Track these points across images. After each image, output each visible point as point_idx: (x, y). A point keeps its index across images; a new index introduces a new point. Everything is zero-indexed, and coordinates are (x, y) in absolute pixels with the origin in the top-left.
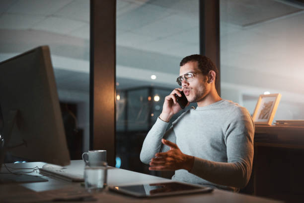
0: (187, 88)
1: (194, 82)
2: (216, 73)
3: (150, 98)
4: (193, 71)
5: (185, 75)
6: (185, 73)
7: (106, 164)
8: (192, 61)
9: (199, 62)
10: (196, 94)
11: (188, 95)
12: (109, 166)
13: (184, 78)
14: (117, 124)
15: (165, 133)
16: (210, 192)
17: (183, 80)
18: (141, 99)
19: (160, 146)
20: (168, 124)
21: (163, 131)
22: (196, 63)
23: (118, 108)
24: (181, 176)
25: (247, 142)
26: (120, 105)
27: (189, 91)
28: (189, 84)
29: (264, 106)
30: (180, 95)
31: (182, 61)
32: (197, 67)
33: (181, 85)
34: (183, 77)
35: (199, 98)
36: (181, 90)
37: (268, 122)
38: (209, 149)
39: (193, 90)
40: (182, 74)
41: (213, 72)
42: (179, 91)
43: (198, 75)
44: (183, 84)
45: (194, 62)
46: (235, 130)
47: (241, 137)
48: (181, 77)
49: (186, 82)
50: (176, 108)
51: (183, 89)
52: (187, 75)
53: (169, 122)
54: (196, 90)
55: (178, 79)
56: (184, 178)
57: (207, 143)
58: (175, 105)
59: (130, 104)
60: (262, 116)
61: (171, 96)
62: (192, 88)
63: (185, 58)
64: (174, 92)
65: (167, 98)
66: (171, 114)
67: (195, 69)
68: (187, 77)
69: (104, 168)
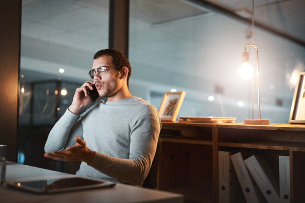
0: (98, 82)
1: (106, 77)
2: (129, 69)
3: (56, 92)
4: (107, 65)
5: (98, 68)
6: (98, 67)
7: (4, 159)
8: (107, 55)
9: (113, 57)
10: (107, 89)
11: (100, 89)
12: (7, 162)
13: (97, 72)
14: (20, 118)
15: (73, 125)
16: (112, 186)
17: (95, 73)
18: (48, 92)
19: (67, 138)
20: (77, 116)
21: (72, 123)
22: (110, 58)
23: (21, 101)
24: (85, 170)
25: (151, 140)
26: (25, 98)
27: (101, 86)
28: (101, 78)
29: (169, 103)
30: (91, 88)
31: (96, 54)
32: (110, 62)
33: (93, 78)
34: (96, 70)
35: (110, 94)
36: (93, 83)
37: (172, 118)
38: (115, 144)
39: (105, 85)
40: (95, 67)
41: (126, 68)
42: (90, 84)
43: (111, 70)
44: (95, 78)
45: (108, 56)
46: (141, 127)
47: (146, 134)
48: (94, 70)
49: (98, 76)
50: (86, 101)
51: (94, 82)
52: (100, 68)
53: (77, 114)
54: (108, 85)
55: (90, 72)
56: (88, 173)
57: (114, 138)
58: (86, 97)
59: (36, 97)
60: (167, 113)
61: (82, 88)
62: (104, 83)
63: (100, 51)
64: (86, 84)
65: (78, 90)
66: (81, 106)
67: (108, 64)
68: (100, 70)
69: (2, 163)
